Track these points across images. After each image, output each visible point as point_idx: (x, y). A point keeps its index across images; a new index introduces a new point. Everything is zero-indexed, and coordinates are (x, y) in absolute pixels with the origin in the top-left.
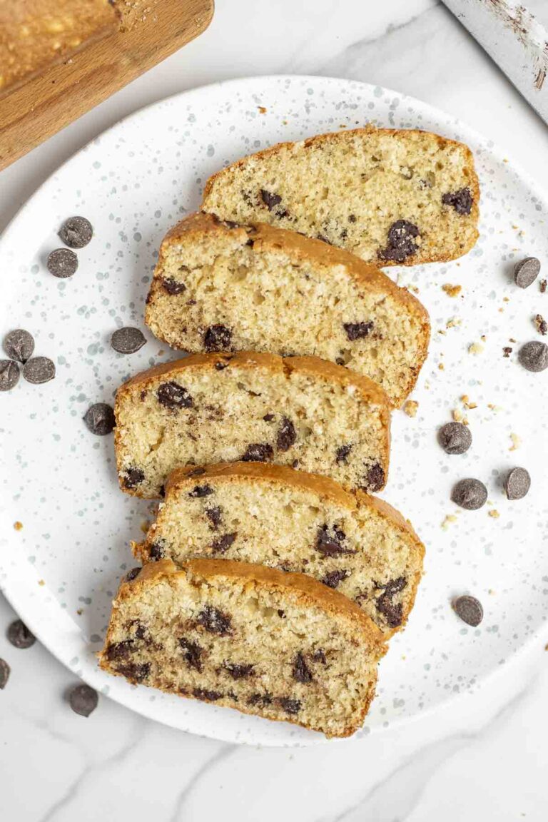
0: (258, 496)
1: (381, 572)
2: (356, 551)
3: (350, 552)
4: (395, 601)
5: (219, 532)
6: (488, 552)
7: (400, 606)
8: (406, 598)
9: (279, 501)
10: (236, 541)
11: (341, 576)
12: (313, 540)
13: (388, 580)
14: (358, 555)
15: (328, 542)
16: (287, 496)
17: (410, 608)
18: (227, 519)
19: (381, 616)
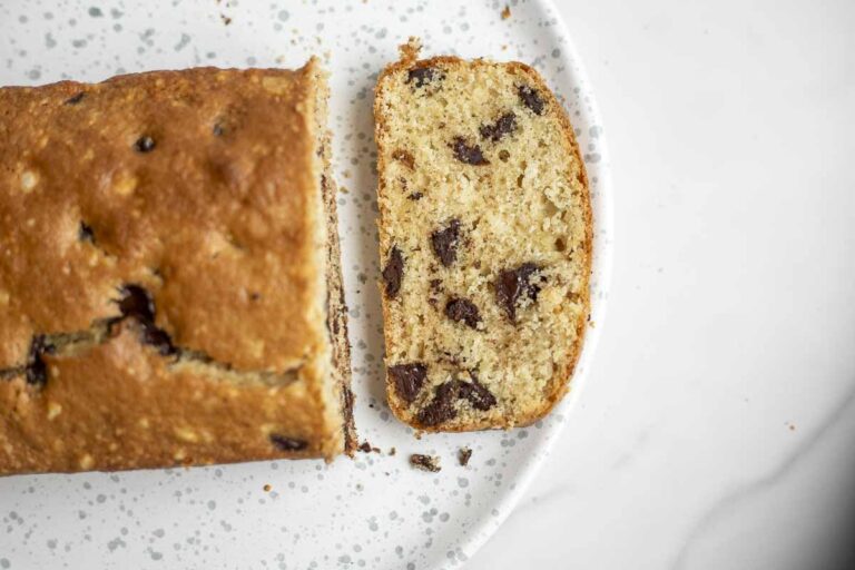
0: (556, 167)
1: (495, 368)
2: (515, 324)
3: (510, 317)
4: (458, 404)
5: (483, 140)
6: (113, 546)
7: (453, 415)
8: (466, 418)
9: (558, 196)
10: (475, 167)
11: (472, 319)
12: (513, 262)
13: (488, 381)
14: (510, 328)
15: (519, 279)
16: (570, 202)
17: (456, 429)
18: (506, 142)
19: (432, 396)
